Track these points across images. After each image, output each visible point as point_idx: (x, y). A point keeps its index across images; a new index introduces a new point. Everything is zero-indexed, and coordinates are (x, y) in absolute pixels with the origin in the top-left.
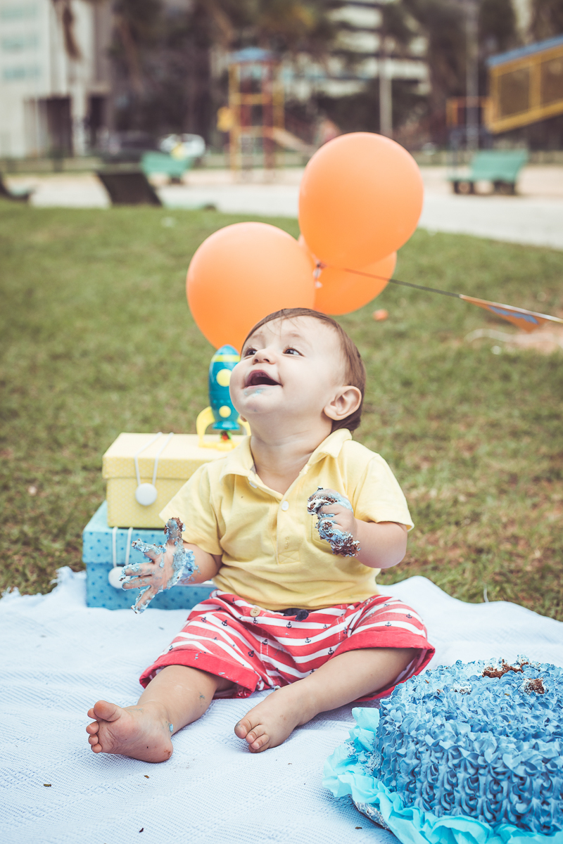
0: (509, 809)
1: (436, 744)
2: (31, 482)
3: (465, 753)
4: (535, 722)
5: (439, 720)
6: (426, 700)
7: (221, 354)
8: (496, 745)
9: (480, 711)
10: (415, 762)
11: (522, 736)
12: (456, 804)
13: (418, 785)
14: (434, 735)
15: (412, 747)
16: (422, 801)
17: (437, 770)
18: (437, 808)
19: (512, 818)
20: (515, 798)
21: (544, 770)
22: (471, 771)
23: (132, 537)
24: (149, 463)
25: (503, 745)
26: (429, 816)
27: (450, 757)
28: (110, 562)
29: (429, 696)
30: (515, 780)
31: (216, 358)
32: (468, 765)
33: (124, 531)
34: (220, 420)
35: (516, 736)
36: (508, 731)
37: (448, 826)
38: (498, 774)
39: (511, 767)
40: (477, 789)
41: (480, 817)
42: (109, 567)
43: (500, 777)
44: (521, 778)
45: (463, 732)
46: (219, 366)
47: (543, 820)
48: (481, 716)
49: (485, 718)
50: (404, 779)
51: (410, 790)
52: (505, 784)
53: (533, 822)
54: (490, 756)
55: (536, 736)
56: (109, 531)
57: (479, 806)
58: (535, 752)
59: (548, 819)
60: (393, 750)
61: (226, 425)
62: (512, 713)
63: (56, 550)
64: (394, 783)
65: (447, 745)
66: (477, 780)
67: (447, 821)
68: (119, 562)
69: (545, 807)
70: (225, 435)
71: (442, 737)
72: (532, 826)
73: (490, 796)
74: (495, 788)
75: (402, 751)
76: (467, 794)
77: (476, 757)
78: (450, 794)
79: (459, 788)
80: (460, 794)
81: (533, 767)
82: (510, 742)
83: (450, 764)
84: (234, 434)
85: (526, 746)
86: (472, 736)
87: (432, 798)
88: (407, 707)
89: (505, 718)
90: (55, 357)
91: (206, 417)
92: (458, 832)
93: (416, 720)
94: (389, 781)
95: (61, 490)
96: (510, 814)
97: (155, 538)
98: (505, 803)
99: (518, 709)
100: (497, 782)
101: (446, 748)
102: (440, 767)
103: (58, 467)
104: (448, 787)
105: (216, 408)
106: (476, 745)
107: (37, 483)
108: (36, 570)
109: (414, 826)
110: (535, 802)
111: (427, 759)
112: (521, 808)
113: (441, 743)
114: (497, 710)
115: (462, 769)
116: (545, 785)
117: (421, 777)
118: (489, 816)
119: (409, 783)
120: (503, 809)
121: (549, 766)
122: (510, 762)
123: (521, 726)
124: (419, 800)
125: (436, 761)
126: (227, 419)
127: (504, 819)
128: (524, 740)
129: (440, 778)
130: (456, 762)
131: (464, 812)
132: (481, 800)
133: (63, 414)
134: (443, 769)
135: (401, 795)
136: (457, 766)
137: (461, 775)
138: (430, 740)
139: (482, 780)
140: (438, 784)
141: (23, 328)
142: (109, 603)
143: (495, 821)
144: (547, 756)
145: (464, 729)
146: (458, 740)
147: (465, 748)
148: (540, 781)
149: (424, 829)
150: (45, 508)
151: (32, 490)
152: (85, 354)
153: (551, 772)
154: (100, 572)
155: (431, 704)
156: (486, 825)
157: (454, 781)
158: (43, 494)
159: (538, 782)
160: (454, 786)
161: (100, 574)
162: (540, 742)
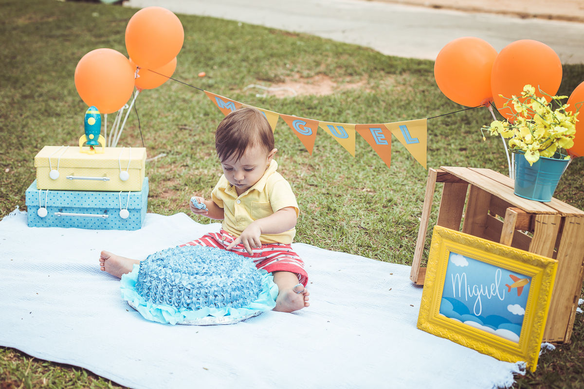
0: (184, 302)
1: (158, 277)
2: (7, 166)
3: (168, 280)
4: (198, 269)
5: (160, 268)
6: (158, 261)
7: (90, 110)
8: (180, 277)
9: (178, 265)
10: (150, 284)
11: (191, 274)
12: (164, 301)
13: (151, 293)
14: (157, 273)
15: (149, 278)
16: (152, 300)
17: (157, 287)
18: (158, 302)
19: (186, 305)
20: (186, 298)
21: (198, 287)
22: (170, 287)
23: (48, 194)
24: (56, 160)
25: (183, 277)
26: (154, 305)
27: (163, 282)
28: (38, 205)
29: (159, 259)
30: (186, 290)
31: (87, 112)
32: (169, 285)
33: (44, 191)
34: (89, 140)
35: (189, 274)
36: (187, 272)
37: (159, 308)
38: (180, 288)
39: (185, 285)
40: (172, 294)
41: (173, 305)
42: (38, 207)
43: (181, 289)
44: (189, 290)
45: (168, 273)
46: (89, 116)
47: (197, 306)
48: (178, 267)
49: (179, 267)
50: (146, 291)
51: (147, 295)
52: (182, 292)
53: (193, 307)
54: (177, 281)
55: (197, 274)
56: (38, 191)
57: (173, 301)
58: (195, 279)
59: (199, 305)
60: (142, 280)
61: (92, 143)
62: (190, 265)
63: (16, 200)
64: (142, 294)
65: (161, 277)
66: (172, 291)
67: (160, 307)
68: (42, 205)
69: (198, 301)
70: (92, 147)
71: (160, 274)
72: (193, 308)
73: (178, 297)
74: (179, 293)
75: (145, 281)
76: (169, 297)
77: (172, 282)
78: (162, 297)
79: (165, 294)
80: (166, 297)
81: (194, 285)
82: (186, 276)
83: (163, 285)
84: (96, 146)
85: (192, 277)
86: (172, 274)
87: (156, 298)
88: (149, 263)
89: (187, 267)
90: (25, 97)
91: (83, 139)
92: (163, 310)
93: (151, 268)
94: (141, 292)
95: (21, 170)
96: (184, 304)
97: (58, 194)
98: (183, 300)
99: (193, 264)
100: (180, 291)
101: (161, 278)
102: (159, 286)
103: (21, 158)
104: (162, 294)
105: (87, 135)
106: (173, 277)
107: (10, 166)
108: (6, 209)
109: (147, 309)
110: (194, 299)
111: (154, 283)
112: (189, 301)
113: (160, 277)
114: (185, 264)
115: (167, 286)
116: (198, 292)
117: (152, 290)
118: (177, 305)
119: (147, 293)
120: (182, 302)
121: (200, 285)
122: (185, 283)
123: (192, 270)
124: (151, 299)
125: (157, 284)
126: (92, 140)
127: (182, 306)
128: (192, 275)
129: (159, 290)
130: (165, 284)
131: (167, 304)
132: (173, 299)
133: (26, 130)
134: (160, 287)
135: (144, 298)
136: (165, 286)
137: (167, 289)
138: (155, 276)
139: (174, 291)
140: (158, 293)
141: (8, 79)
142: (38, 224)
143: (178, 307)
144: (200, 281)
145: (169, 271)
146: (166, 275)
147: (168, 279)
148: (196, 291)
149: (150, 310)
150: (13, 179)
151: (7, 170)
152: (41, 95)
153: (201, 287)
154: (34, 210)
155: (159, 262)
156: (175, 308)
157: (164, 291)
158: (13, 172)
159: (195, 291)
160: (164, 293)
161: (34, 211)
162: (197, 276)
